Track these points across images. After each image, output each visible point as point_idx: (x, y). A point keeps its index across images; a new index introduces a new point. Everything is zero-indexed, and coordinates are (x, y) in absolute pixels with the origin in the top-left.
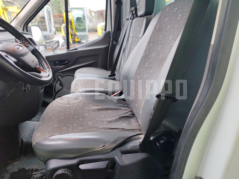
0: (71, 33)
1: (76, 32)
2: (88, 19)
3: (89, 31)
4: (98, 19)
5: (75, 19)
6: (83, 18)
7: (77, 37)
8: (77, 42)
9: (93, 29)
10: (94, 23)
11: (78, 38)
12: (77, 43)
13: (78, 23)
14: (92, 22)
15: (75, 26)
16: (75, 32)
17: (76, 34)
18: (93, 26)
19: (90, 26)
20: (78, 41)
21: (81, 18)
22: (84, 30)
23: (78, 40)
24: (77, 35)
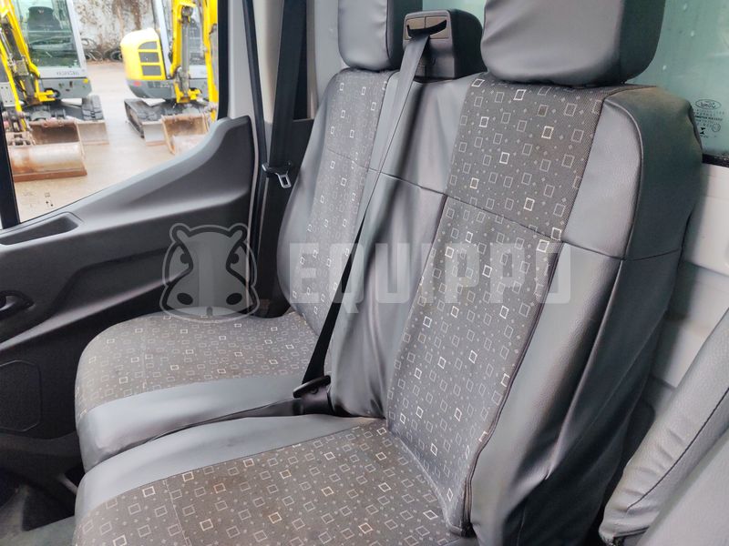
0: (13, 72)
1: (35, 63)
2: (79, 11)
3: (87, 58)
4: (114, 13)
5: (25, 14)
6: (60, 12)
7: (41, 84)
8: (45, 103)
9: (99, 48)
10: (101, 26)
11: (46, 90)
12: (45, 107)
13: (39, 28)
14: (95, 24)
15: (26, 41)
16: (32, 66)
17: (34, 74)
18: (100, 36)
19: (86, 40)
20: (47, 99)
21: (48, 11)
22: (68, 56)
23: (48, 96)
24: (39, 78)
